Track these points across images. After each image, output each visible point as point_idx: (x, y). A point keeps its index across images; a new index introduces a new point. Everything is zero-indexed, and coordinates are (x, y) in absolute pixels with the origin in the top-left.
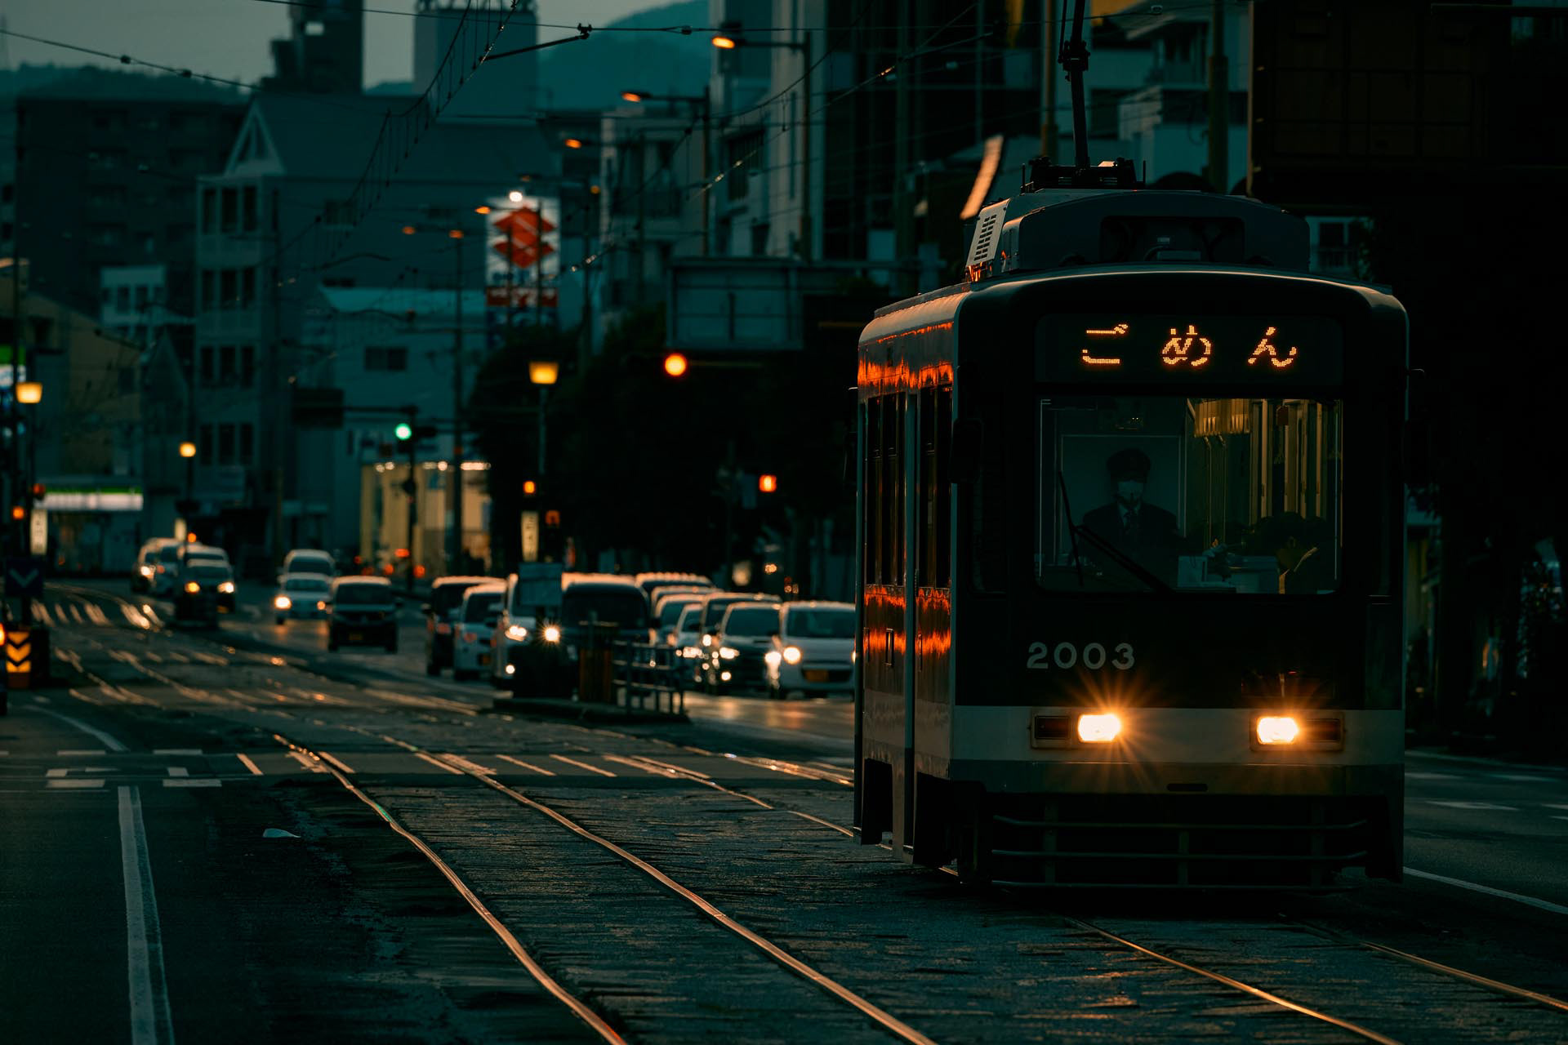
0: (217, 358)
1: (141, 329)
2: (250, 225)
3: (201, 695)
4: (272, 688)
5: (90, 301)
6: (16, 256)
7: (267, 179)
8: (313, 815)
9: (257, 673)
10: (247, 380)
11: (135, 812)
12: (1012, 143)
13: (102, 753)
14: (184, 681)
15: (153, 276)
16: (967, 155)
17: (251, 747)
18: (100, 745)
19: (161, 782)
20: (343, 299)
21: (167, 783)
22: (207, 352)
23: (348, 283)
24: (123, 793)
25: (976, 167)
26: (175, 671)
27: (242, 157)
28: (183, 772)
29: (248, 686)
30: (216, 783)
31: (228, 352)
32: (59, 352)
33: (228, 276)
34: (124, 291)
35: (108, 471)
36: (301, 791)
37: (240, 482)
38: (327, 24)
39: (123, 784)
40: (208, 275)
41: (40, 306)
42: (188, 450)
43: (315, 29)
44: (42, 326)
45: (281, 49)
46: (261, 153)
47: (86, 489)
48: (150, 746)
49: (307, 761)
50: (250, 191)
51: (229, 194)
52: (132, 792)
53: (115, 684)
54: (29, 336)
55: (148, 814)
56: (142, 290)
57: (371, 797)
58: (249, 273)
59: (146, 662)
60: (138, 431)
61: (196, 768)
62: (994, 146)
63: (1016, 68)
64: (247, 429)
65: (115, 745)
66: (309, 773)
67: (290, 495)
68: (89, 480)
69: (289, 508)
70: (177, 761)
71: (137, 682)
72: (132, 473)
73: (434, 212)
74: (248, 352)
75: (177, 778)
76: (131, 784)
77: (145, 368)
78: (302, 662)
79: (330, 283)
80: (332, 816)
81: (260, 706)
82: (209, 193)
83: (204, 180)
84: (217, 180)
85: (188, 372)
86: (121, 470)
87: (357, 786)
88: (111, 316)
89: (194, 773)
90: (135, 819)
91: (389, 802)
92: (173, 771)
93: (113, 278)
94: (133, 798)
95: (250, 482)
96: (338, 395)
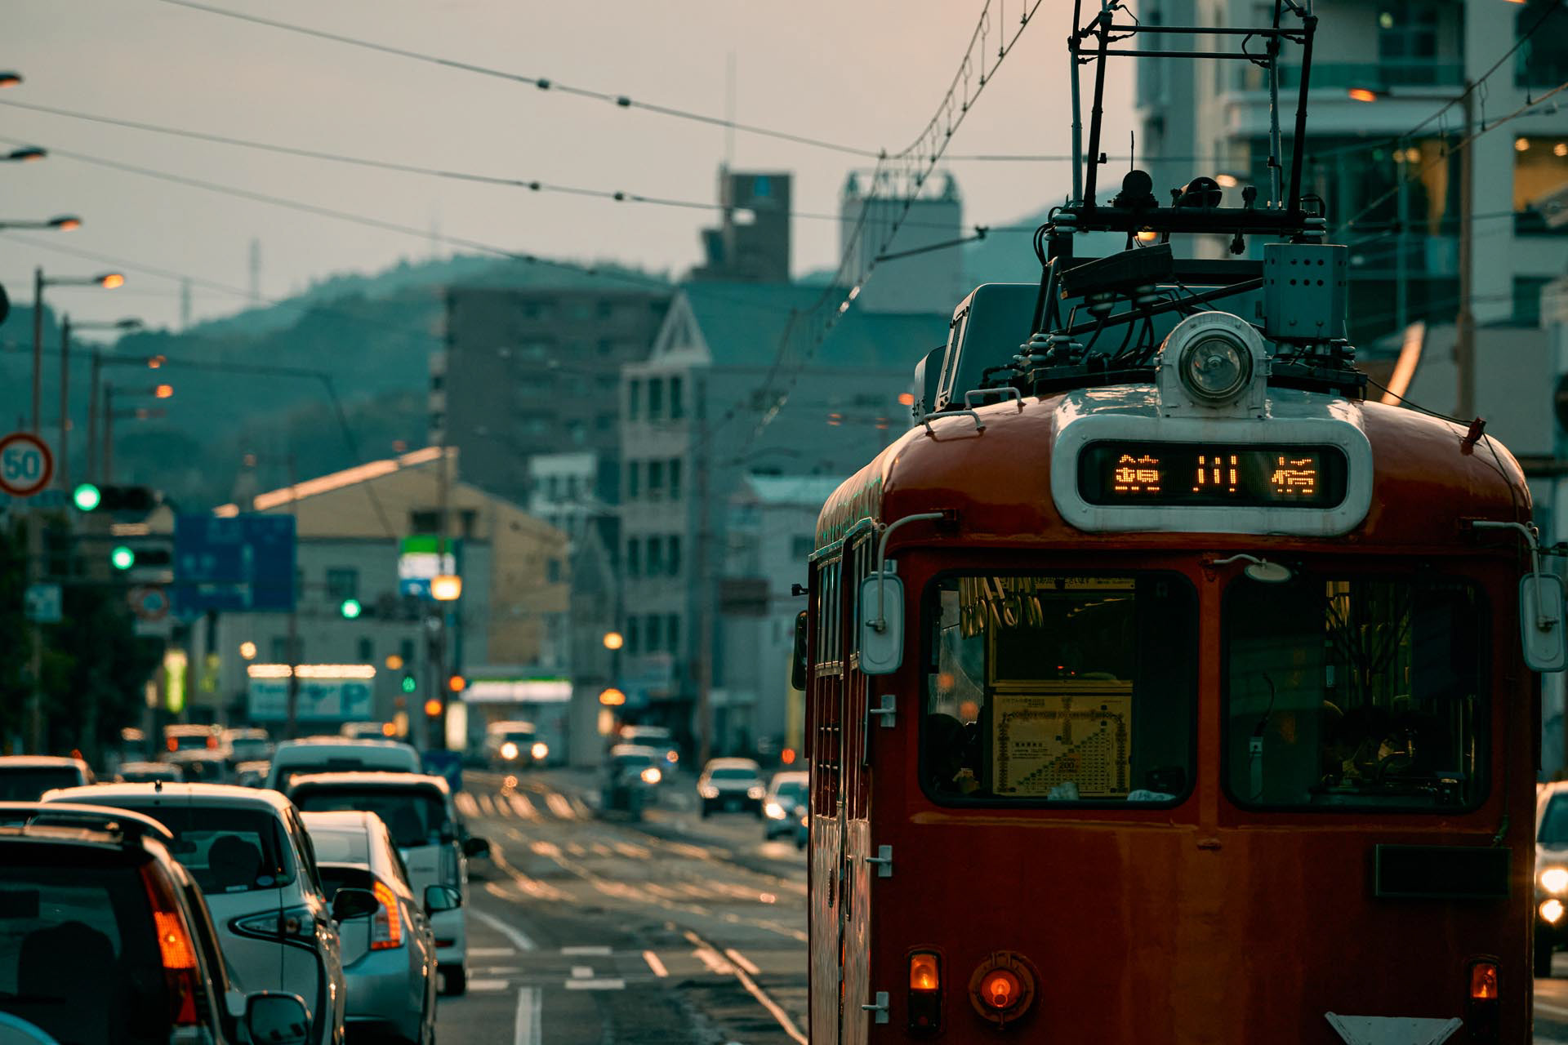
0: (643, 550)
1: (571, 518)
2: (677, 413)
3: (618, 890)
4: (690, 881)
5: (519, 491)
6: (443, 445)
7: (695, 370)
8: (710, 1018)
9: (677, 867)
10: (674, 568)
11: (533, 1016)
12: (1434, 332)
13: (508, 952)
14: (604, 875)
15: (582, 465)
16: (1389, 342)
17: (660, 944)
18: (508, 943)
19: (563, 984)
20: (770, 489)
21: (571, 985)
22: (634, 544)
23: (774, 472)
24: (525, 995)
25: (1396, 355)
26: (595, 864)
27: (669, 346)
28: (587, 972)
29: (667, 879)
30: (618, 984)
31: (654, 543)
32: (486, 542)
33: (655, 467)
34: (553, 481)
35: (535, 661)
36: (702, 993)
37: (667, 671)
38: (758, 212)
39: (525, 985)
40: (634, 466)
41: (467, 497)
42: (614, 641)
43: (744, 217)
44: (468, 516)
45: (712, 239)
46: (687, 341)
47: (513, 679)
48: (559, 944)
49: (712, 961)
50: (676, 382)
51: (655, 383)
52: (534, 995)
53: (533, 877)
54: (455, 529)
55: (547, 1017)
56: (572, 480)
57: (772, 998)
58: (676, 464)
59: (568, 855)
60: (565, 622)
61: (603, 969)
62: (1414, 335)
63: (1439, 256)
64: (674, 620)
65: (524, 943)
66: (713, 974)
67: (718, 683)
68: (515, 670)
69: (717, 697)
70: (582, 961)
71: (556, 876)
72: (559, 663)
73: (861, 401)
74: (675, 541)
75: (582, 979)
76: (533, 985)
77: (573, 559)
78: (724, 853)
79: (757, 472)
80: (731, 1020)
81: (678, 901)
82: (635, 384)
83: (630, 371)
84: (644, 371)
85: (615, 561)
86: (548, 660)
87: (761, 987)
88: (541, 506)
89: (599, 973)
90: (533, 1022)
91: (789, 1004)
92: (580, 972)
93: (543, 467)
94: (534, 1000)
95: (677, 671)
96: (763, 585)
